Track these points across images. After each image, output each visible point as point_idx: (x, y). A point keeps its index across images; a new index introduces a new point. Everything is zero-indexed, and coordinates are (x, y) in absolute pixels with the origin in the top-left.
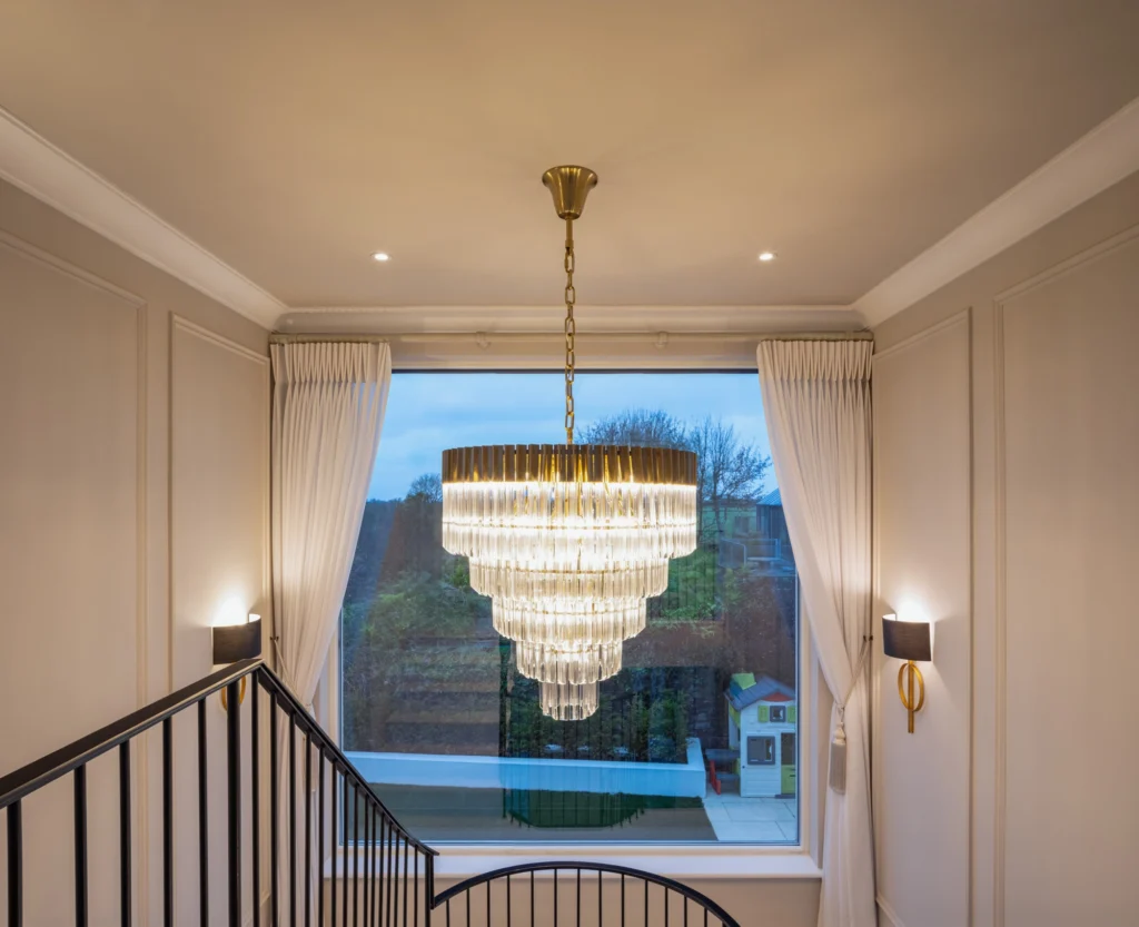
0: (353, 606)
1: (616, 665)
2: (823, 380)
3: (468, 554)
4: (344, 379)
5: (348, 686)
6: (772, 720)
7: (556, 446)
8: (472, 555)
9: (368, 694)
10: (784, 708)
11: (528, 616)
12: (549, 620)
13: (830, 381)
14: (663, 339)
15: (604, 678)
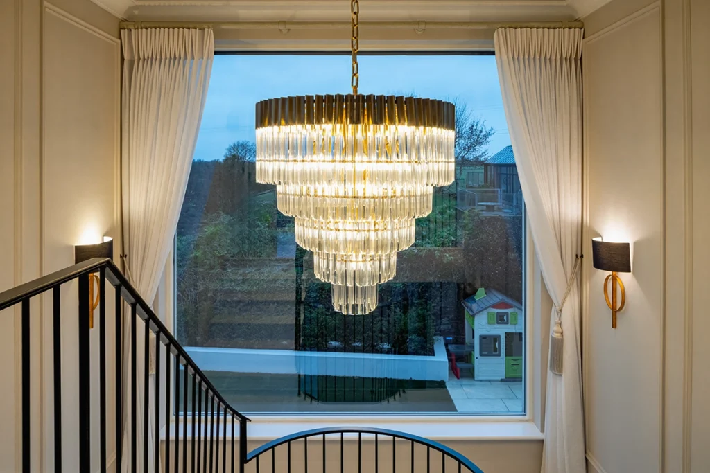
0: (184, 238)
1: (392, 273)
2: (545, 58)
3: (277, 183)
4: (177, 56)
5: (181, 297)
6: (498, 323)
7: (346, 96)
8: (280, 183)
9: (196, 303)
10: (507, 313)
11: (323, 233)
12: (341, 236)
13: (550, 59)
14: (423, 26)
15: (382, 282)
